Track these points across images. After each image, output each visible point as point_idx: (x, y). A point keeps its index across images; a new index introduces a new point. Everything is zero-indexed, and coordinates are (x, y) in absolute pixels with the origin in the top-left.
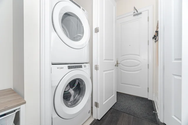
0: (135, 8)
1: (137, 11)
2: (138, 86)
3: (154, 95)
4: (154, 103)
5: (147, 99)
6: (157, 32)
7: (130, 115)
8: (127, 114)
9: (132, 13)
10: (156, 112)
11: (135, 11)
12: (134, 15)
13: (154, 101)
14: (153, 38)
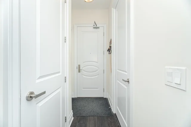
0: (95, 22)
1: (96, 25)
2: (97, 88)
3: (107, 94)
4: (108, 100)
5: (103, 97)
6: (110, 47)
7: (94, 117)
8: (92, 117)
9: (92, 25)
10: (110, 107)
11: (95, 25)
12: (94, 28)
13: (107, 98)
14: (108, 50)
